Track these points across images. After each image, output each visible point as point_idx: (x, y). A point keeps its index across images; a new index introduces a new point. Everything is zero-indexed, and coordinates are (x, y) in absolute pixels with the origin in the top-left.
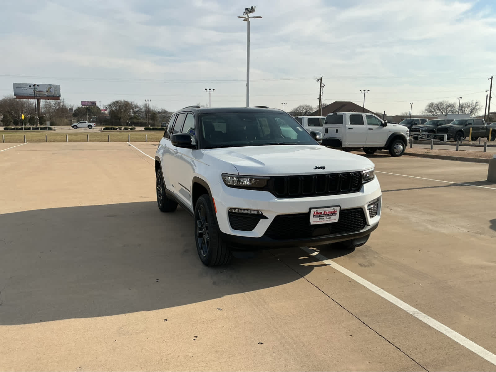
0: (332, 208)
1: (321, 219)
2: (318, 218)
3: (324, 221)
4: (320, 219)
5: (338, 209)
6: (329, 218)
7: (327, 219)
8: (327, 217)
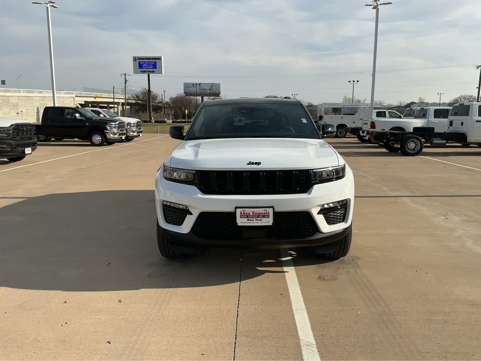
0: (263, 209)
1: (250, 220)
2: (246, 219)
3: (253, 223)
4: (248, 220)
5: (271, 211)
6: (260, 220)
7: (257, 221)
8: (258, 219)
